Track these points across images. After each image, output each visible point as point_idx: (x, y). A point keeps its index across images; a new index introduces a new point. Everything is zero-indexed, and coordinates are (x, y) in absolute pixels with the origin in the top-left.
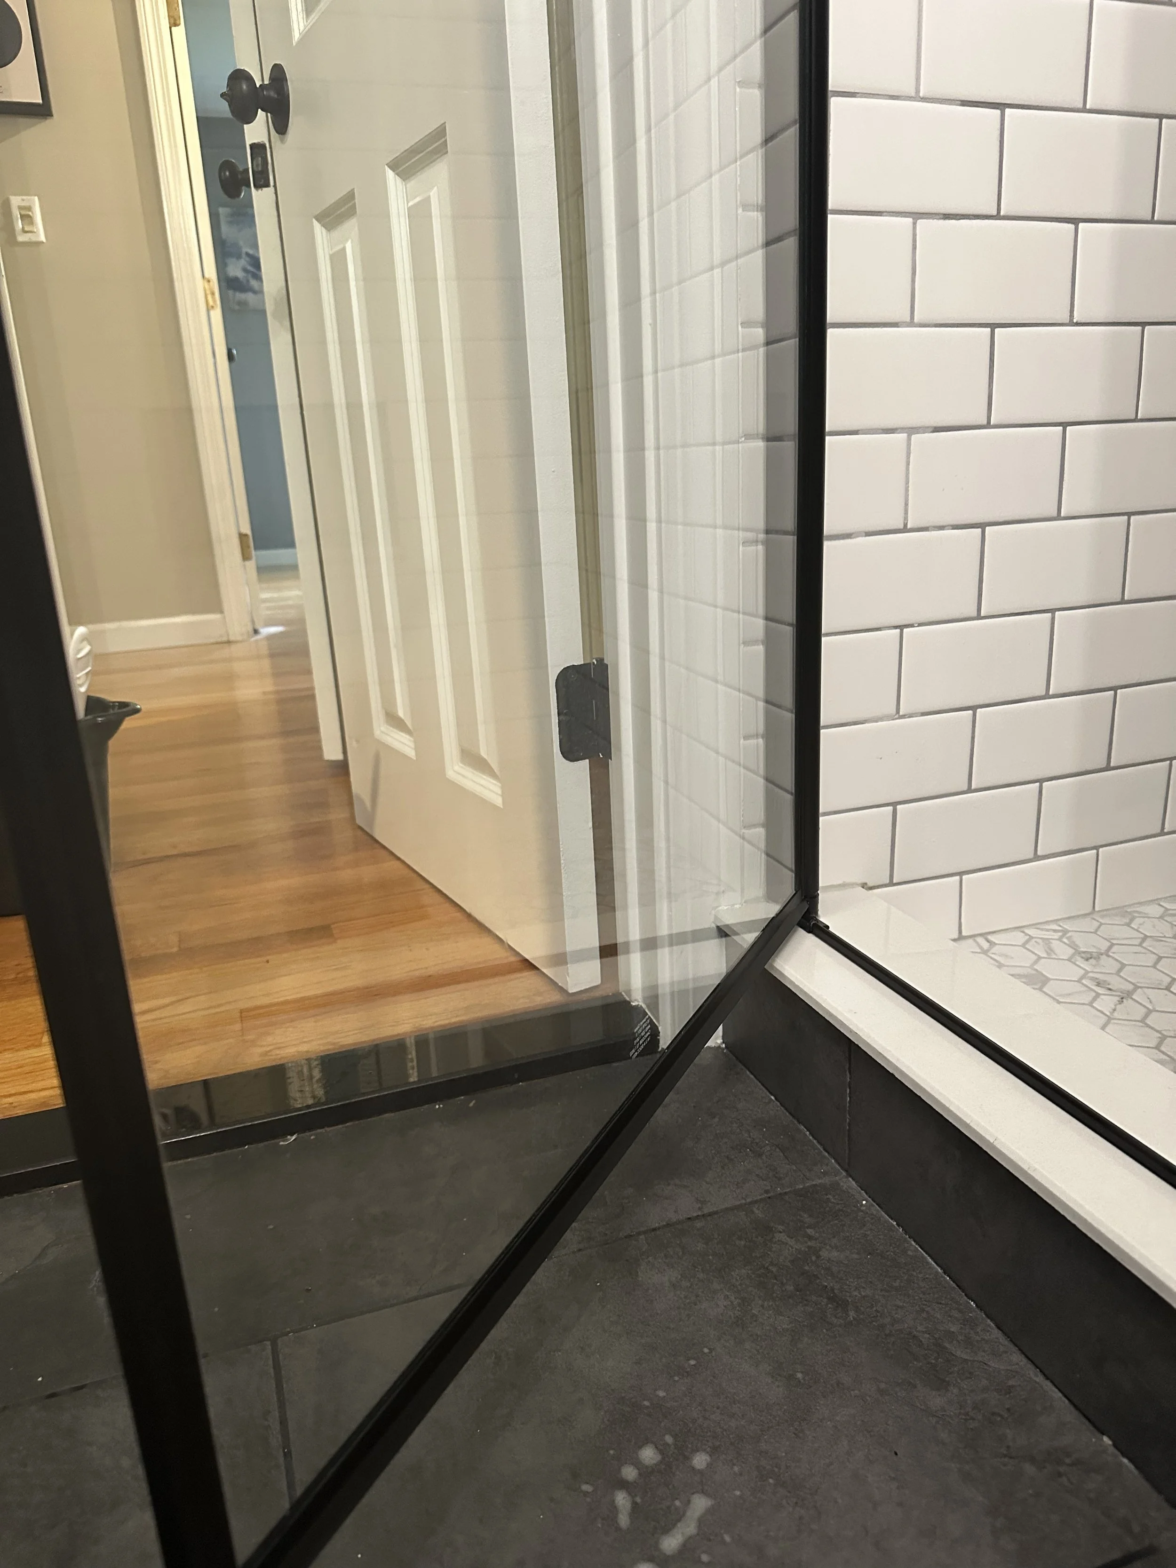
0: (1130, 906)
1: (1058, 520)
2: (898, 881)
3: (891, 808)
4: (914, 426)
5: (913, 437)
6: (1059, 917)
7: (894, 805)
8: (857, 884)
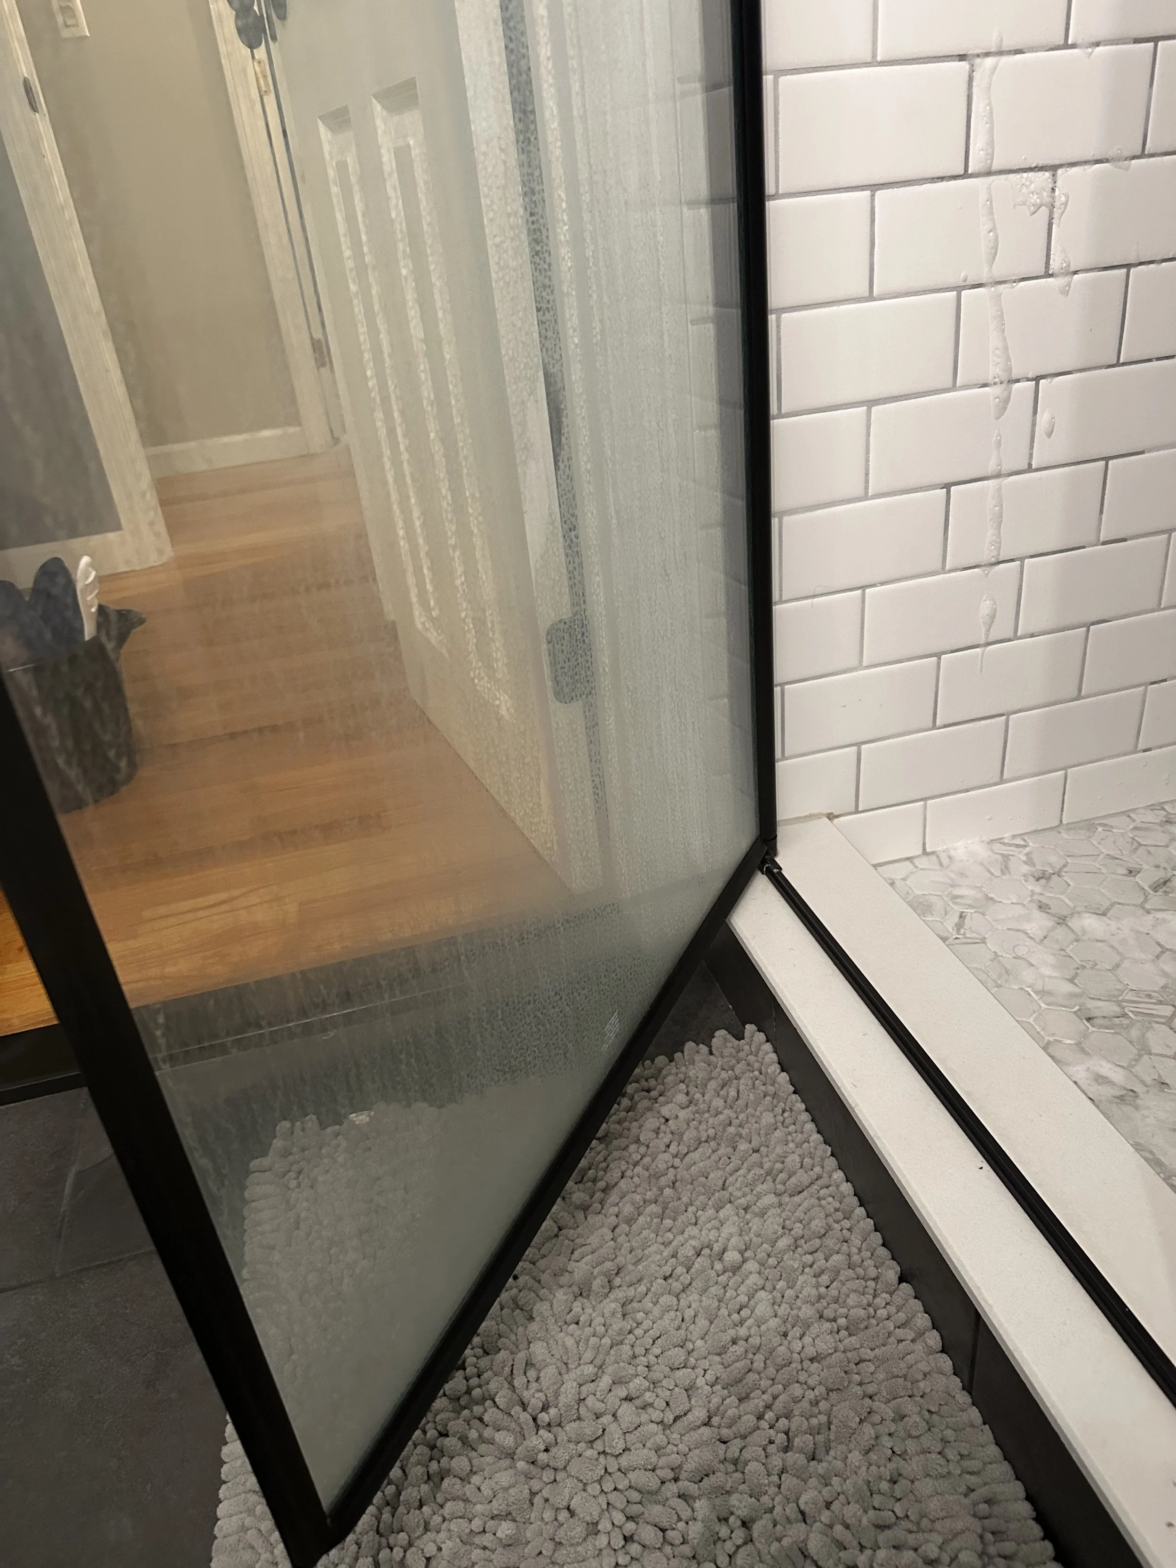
0: (1097, 818)
1: (1029, 472)
2: (864, 808)
3: (855, 748)
4: (875, 398)
5: (874, 409)
6: (1023, 832)
7: (858, 744)
8: (823, 815)
